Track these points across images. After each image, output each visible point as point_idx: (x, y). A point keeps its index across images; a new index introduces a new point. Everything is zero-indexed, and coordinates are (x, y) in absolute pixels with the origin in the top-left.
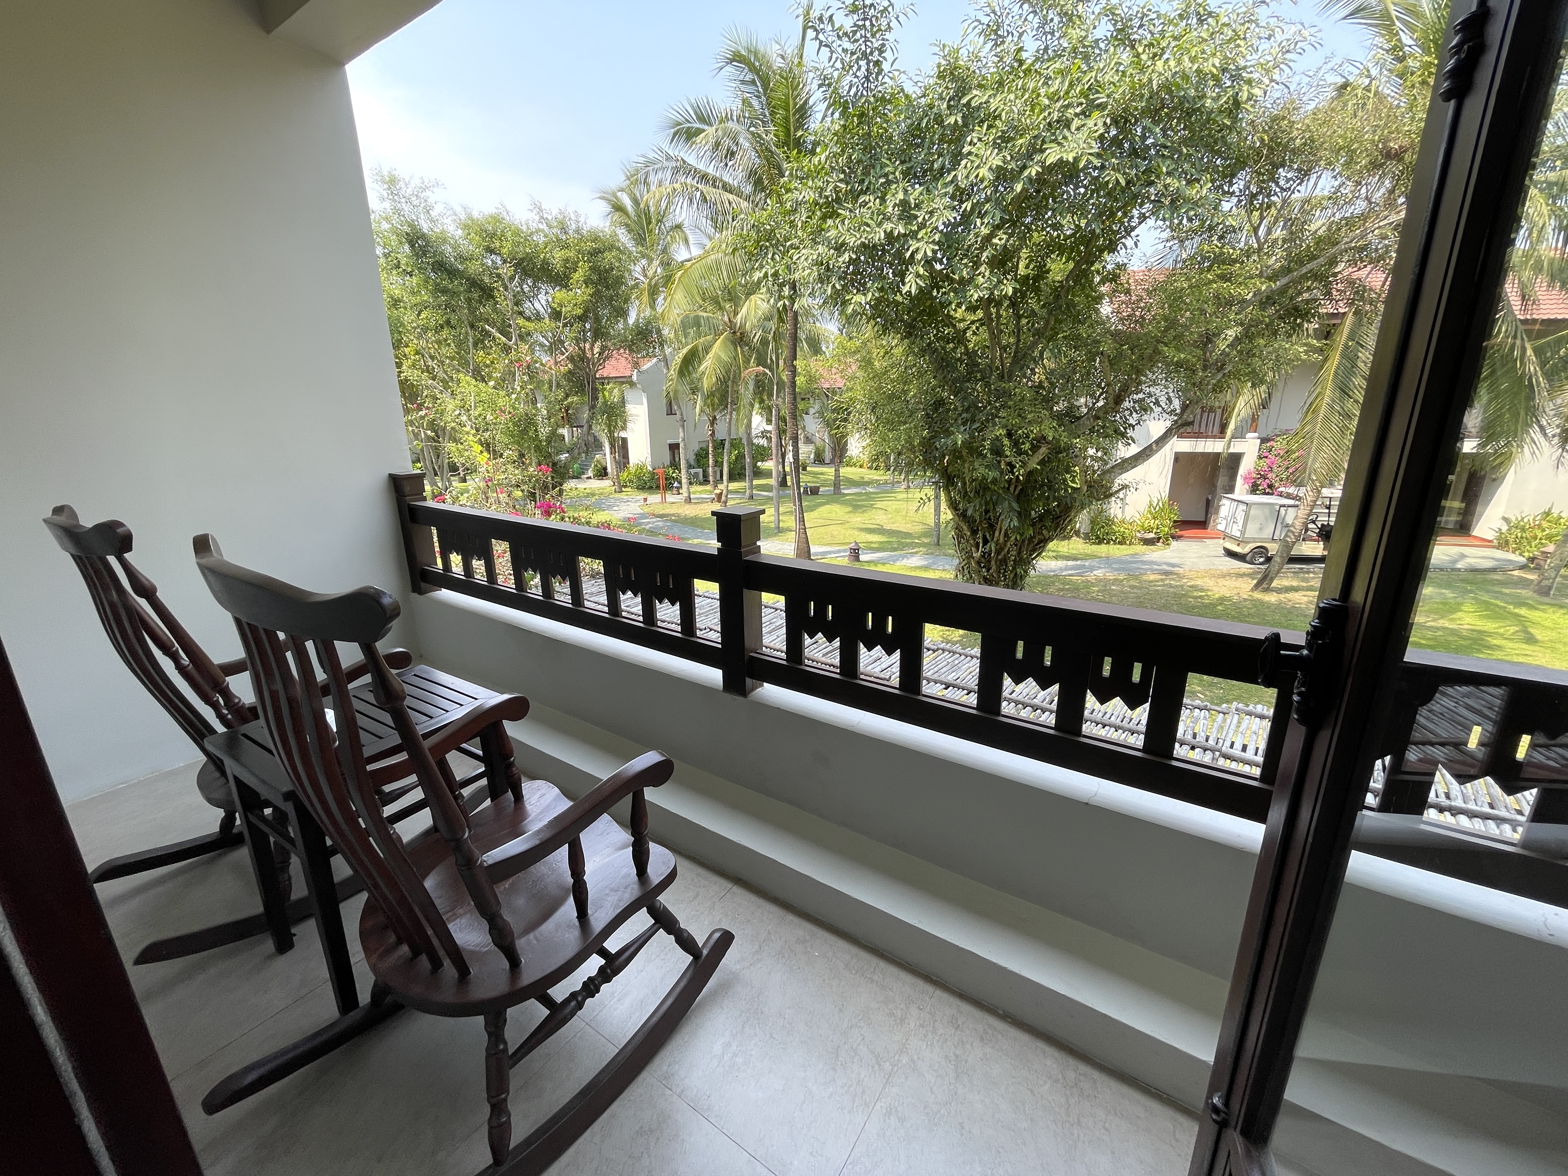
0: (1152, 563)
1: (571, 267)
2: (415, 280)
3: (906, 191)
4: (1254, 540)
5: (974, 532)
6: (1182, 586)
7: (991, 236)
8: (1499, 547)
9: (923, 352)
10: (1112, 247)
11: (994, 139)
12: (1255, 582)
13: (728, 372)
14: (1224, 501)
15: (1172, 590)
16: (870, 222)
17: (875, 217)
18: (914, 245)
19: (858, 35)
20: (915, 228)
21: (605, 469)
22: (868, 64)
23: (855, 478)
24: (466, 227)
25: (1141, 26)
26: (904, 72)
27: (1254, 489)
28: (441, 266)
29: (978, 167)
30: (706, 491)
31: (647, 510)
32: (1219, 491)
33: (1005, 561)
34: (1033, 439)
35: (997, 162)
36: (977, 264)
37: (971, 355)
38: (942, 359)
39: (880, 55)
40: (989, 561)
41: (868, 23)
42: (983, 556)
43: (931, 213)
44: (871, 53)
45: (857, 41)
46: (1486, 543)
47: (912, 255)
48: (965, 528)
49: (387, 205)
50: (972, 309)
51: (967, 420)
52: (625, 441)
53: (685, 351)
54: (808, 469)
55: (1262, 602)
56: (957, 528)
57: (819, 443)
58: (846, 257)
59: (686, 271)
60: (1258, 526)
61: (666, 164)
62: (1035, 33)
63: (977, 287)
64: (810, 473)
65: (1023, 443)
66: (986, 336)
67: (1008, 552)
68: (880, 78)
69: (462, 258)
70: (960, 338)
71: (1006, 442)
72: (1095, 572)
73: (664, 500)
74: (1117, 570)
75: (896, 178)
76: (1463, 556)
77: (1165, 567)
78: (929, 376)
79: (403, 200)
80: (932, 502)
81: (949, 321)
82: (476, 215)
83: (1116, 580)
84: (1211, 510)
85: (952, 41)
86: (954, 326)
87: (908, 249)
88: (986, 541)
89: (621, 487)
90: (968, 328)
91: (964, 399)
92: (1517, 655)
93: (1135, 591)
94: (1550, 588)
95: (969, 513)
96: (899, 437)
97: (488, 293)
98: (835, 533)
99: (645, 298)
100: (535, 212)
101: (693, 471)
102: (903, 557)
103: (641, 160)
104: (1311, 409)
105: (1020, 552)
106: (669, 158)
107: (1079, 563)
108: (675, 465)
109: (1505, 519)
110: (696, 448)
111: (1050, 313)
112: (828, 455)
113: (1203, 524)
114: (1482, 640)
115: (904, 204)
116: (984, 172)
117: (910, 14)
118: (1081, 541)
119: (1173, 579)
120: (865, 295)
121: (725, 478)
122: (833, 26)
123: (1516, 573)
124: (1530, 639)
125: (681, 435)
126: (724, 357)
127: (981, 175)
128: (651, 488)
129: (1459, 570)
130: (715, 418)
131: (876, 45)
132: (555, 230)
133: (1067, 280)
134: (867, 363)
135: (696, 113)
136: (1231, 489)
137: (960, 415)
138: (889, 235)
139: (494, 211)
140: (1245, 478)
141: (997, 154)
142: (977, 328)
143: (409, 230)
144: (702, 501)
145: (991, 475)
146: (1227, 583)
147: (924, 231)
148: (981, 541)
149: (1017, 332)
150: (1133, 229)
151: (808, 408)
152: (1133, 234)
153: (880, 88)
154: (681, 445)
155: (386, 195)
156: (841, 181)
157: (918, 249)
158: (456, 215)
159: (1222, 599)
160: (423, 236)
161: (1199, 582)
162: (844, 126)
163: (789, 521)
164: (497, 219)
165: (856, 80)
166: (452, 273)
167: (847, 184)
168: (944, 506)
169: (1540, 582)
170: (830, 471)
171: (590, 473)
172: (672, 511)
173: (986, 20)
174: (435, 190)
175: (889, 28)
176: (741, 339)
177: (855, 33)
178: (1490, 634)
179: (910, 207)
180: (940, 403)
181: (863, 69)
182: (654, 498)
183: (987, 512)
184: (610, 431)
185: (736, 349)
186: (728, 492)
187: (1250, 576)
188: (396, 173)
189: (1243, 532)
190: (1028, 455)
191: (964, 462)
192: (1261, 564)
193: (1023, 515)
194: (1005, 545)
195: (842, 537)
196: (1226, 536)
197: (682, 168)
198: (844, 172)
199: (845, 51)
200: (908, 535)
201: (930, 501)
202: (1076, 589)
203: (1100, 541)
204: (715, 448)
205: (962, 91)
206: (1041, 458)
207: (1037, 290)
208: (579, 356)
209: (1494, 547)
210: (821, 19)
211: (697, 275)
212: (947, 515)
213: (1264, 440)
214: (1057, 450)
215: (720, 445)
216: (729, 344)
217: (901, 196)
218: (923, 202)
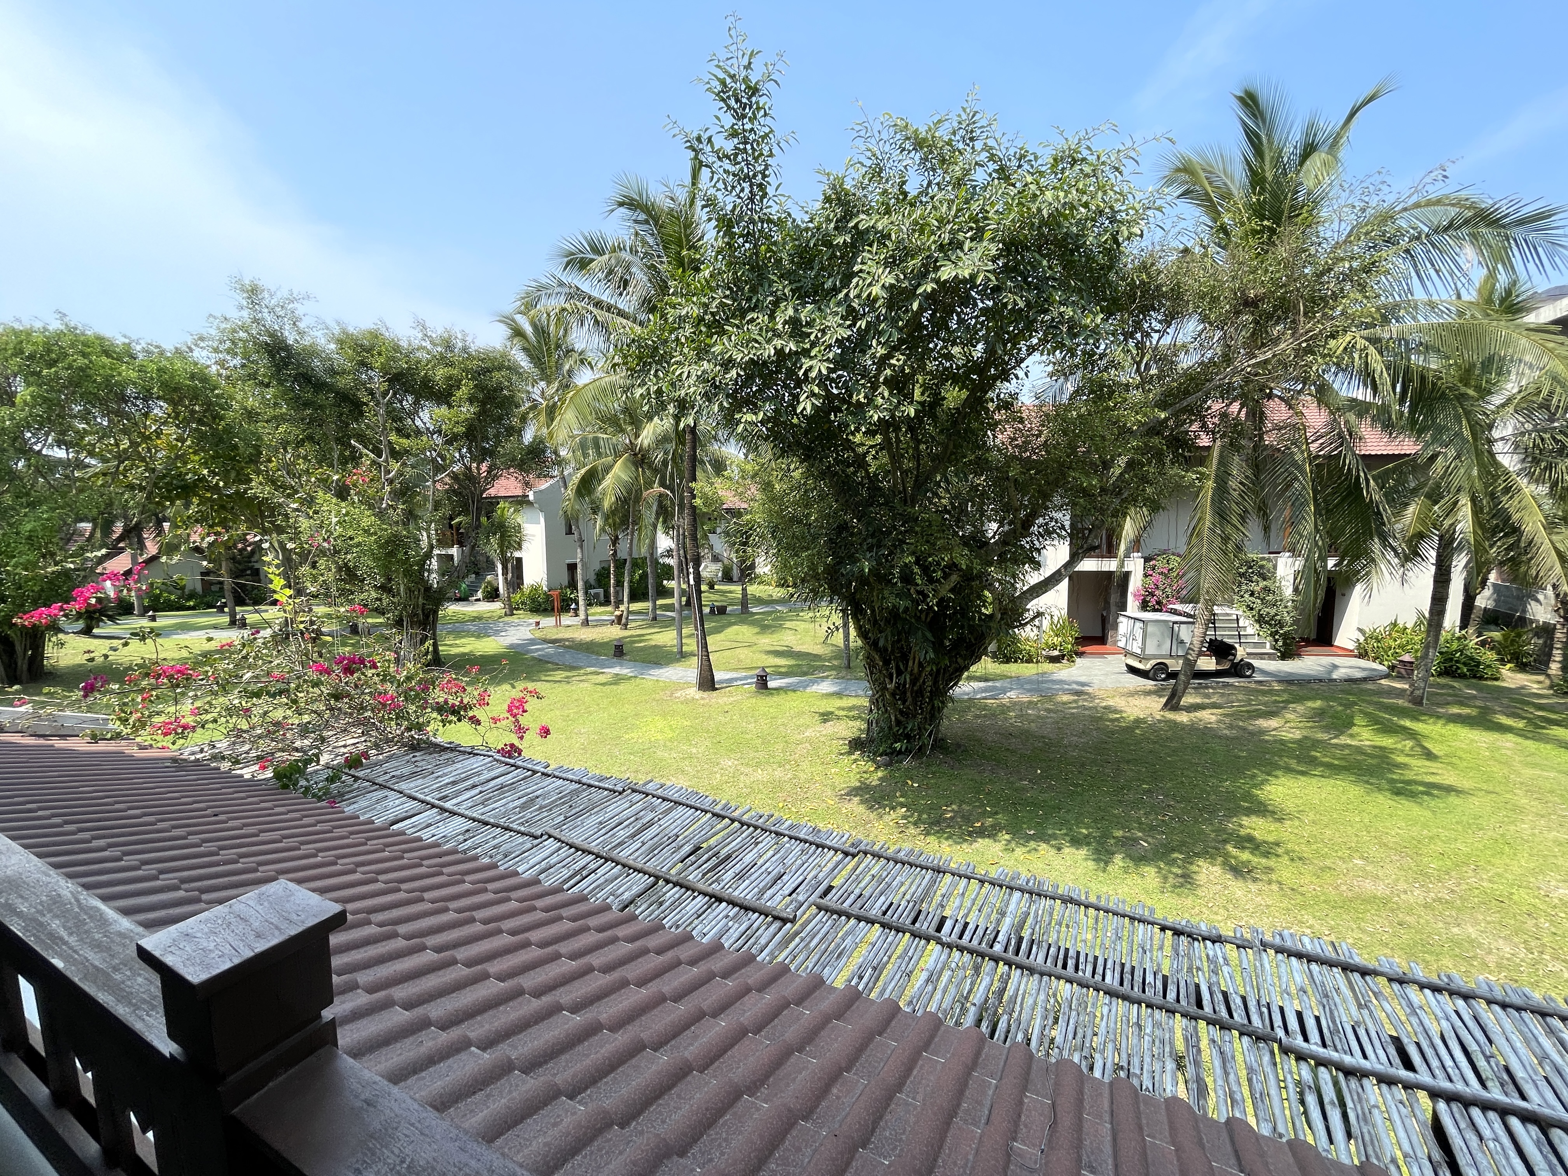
0: (1061, 682)
1: (453, 384)
2: (271, 390)
3: (796, 311)
4: (1154, 657)
5: (887, 663)
6: (1095, 708)
7: (889, 356)
8: (1361, 656)
9: (822, 475)
10: (1005, 376)
11: (885, 258)
12: (1164, 700)
13: (629, 492)
14: (1121, 619)
15: (1087, 712)
16: (758, 338)
17: (764, 334)
18: (807, 363)
19: (740, 157)
20: (808, 346)
21: (497, 589)
22: (751, 186)
23: (764, 596)
24: (340, 342)
25: (1020, 166)
26: (789, 197)
27: (1144, 606)
28: (306, 378)
29: (870, 285)
30: (606, 613)
31: (538, 634)
32: (1113, 608)
33: (920, 693)
34: (945, 566)
35: (890, 280)
36: (874, 387)
37: (873, 479)
38: (843, 482)
39: (763, 179)
40: (905, 693)
41: (749, 147)
42: (897, 688)
43: (823, 332)
44: (755, 176)
45: (739, 163)
46: (1348, 653)
47: (806, 373)
48: (877, 657)
49: (245, 313)
50: (870, 433)
51: (872, 546)
52: (519, 560)
53: (583, 471)
54: (716, 587)
55: (1175, 723)
56: (868, 657)
57: (726, 561)
58: (733, 373)
59: (578, 392)
60: (1155, 643)
61: (559, 289)
62: (916, 167)
63: (877, 407)
64: (718, 591)
65: (934, 571)
66: (885, 460)
67: (924, 683)
68: (765, 200)
69: (333, 372)
70: (860, 462)
71: (916, 569)
72: (1008, 694)
73: (558, 625)
74: (1029, 691)
75: (785, 294)
76: (1335, 667)
77: (1075, 686)
78: (831, 499)
79: (266, 310)
80: (841, 630)
81: (849, 445)
82: (351, 330)
83: (1030, 702)
84: (1108, 626)
85: (838, 171)
86: (854, 450)
87: (801, 368)
88: (899, 673)
89: (511, 610)
90: (868, 452)
91: (869, 524)
92: (1426, 774)
93: (1052, 715)
94: (1422, 698)
95: (881, 643)
96: (802, 564)
97: (357, 408)
98: (742, 657)
99: (543, 418)
100: (418, 329)
101: (592, 591)
102: (814, 682)
103: (534, 284)
104: (1195, 533)
105: (935, 682)
106: (561, 284)
107: (990, 684)
108: (573, 585)
109: (1360, 630)
110: (597, 567)
111: (949, 437)
112: (736, 573)
113: (1101, 640)
114: (1388, 757)
115: (794, 322)
116: (876, 290)
117: (791, 141)
118: (989, 659)
119: (1085, 700)
120: (756, 414)
121: (626, 599)
122: (712, 147)
123: (1383, 682)
124: (1429, 755)
125: (579, 555)
126: (625, 477)
127: (874, 293)
128: (545, 610)
129: (1335, 680)
130: (617, 538)
131: (758, 169)
132: (439, 349)
133: (963, 405)
134: (767, 486)
135: (590, 245)
136: (1123, 607)
137: (865, 540)
138: (779, 352)
139: (373, 326)
140: (1135, 595)
141: (890, 273)
142: (877, 453)
143: (268, 340)
144: (601, 623)
145: (902, 604)
146: (1137, 702)
147: (817, 349)
148: (894, 671)
149: (917, 456)
150: (1023, 360)
151: (715, 528)
152: (1022, 365)
153: (765, 211)
154: (579, 566)
155: (245, 303)
156: (726, 297)
157: (811, 367)
158: (327, 329)
159: (1138, 721)
160: (287, 348)
161: (1111, 703)
162: (728, 244)
163: (691, 645)
164: (375, 335)
165: (740, 201)
166: (319, 386)
167: (734, 300)
168: (853, 632)
169: (1412, 693)
170: (738, 588)
171: (480, 595)
172: (567, 636)
173: (868, 163)
174: (305, 302)
175: (771, 155)
176: (643, 460)
177: (736, 155)
178: (1392, 751)
179: (801, 324)
180: (843, 527)
181: (747, 190)
182: (548, 622)
183: (899, 641)
184: (502, 551)
185: (637, 470)
186: (629, 612)
187: (1158, 693)
188: (260, 283)
189: (1143, 649)
190: (940, 583)
191: (872, 589)
192: (1163, 680)
193: (938, 646)
194: (920, 675)
195: (748, 661)
196: (1127, 653)
197: (576, 294)
198: (730, 288)
199: (726, 172)
200: (817, 657)
201: (838, 629)
202: (993, 715)
203: (1007, 660)
204: (616, 567)
205: (848, 215)
206: (952, 585)
207: (934, 417)
208: (465, 474)
209: (1355, 656)
210: (699, 139)
211: (590, 396)
212: (855, 640)
213: (1147, 560)
214: (968, 577)
215: (620, 565)
216: (630, 465)
217: (790, 312)
218: (814, 320)
